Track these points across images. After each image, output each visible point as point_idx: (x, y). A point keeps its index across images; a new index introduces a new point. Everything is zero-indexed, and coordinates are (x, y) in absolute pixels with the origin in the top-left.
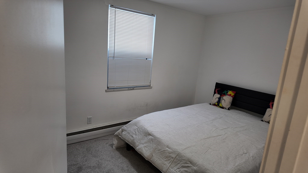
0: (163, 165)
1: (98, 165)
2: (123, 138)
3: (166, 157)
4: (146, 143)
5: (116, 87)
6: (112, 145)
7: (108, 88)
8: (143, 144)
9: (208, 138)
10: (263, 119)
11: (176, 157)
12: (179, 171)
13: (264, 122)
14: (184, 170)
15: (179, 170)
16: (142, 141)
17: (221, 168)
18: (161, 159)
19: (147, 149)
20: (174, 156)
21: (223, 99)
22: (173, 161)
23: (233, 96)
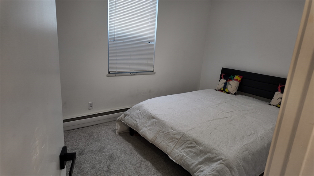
0: (167, 146)
1: (100, 149)
2: (125, 122)
3: (171, 139)
4: (149, 126)
5: (118, 71)
6: (114, 131)
7: (109, 72)
8: (147, 127)
9: (214, 120)
10: (271, 103)
11: (180, 138)
12: (184, 152)
13: (272, 106)
14: (189, 150)
15: (183, 150)
16: (145, 124)
17: (228, 147)
18: (165, 141)
19: (151, 131)
20: (178, 137)
21: (229, 84)
22: (178, 142)
23: (240, 80)
